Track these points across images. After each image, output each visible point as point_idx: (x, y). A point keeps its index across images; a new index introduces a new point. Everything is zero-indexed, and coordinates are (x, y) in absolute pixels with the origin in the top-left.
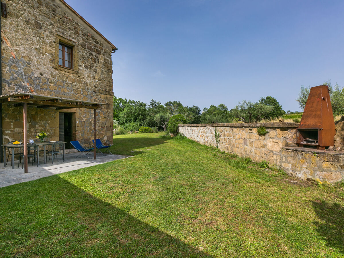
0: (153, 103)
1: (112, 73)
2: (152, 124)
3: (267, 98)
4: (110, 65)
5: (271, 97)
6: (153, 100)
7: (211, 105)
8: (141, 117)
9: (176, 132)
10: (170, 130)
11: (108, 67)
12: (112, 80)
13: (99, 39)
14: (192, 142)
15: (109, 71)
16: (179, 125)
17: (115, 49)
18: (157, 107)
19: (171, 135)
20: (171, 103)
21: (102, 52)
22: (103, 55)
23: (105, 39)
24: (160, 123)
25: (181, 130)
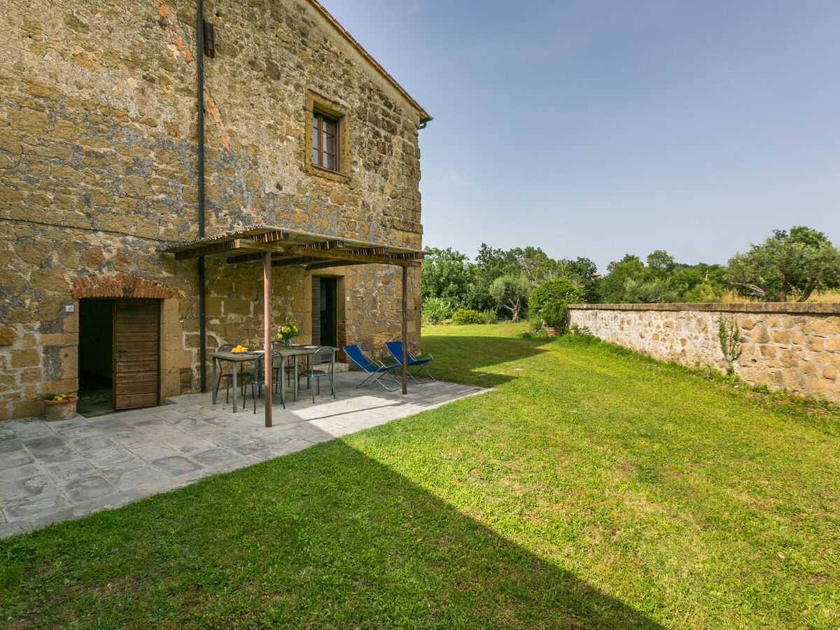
0: (485, 252)
1: (419, 178)
2: (484, 303)
3: (795, 232)
4: (415, 160)
5: (807, 229)
6: (484, 245)
7: (627, 255)
8: (452, 286)
9: (560, 324)
10: (548, 319)
11: (410, 164)
12: (419, 195)
13: (393, 96)
14: (620, 352)
15: (414, 173)
16: (570, 306)
17: (425, 119)
18: (494, 263)
19: (550, 331)
20: (519, 251)
21: (400, 128)
22: (402, 134)
23: (405, 95)
24: (504, 300)
25: (579, 318)
